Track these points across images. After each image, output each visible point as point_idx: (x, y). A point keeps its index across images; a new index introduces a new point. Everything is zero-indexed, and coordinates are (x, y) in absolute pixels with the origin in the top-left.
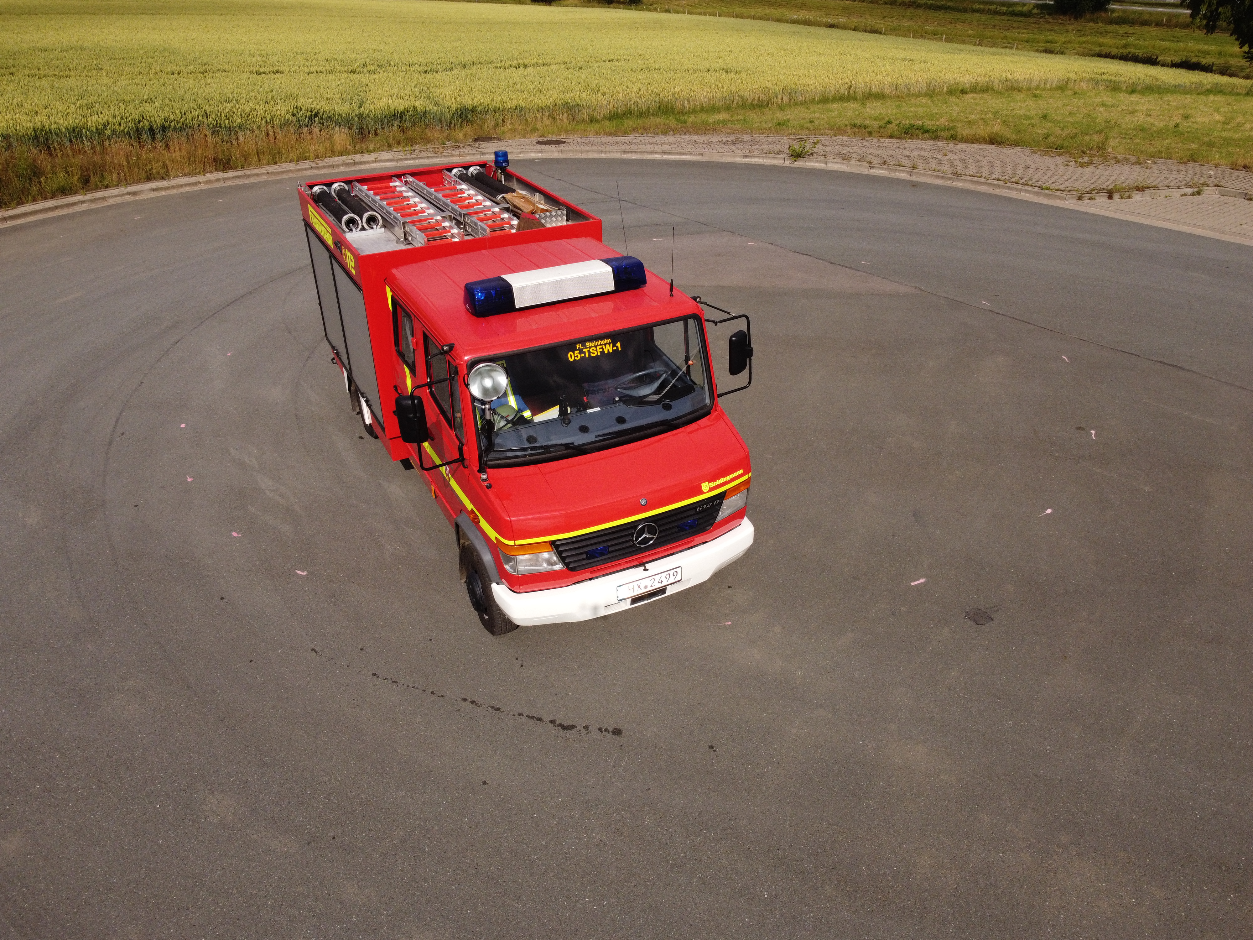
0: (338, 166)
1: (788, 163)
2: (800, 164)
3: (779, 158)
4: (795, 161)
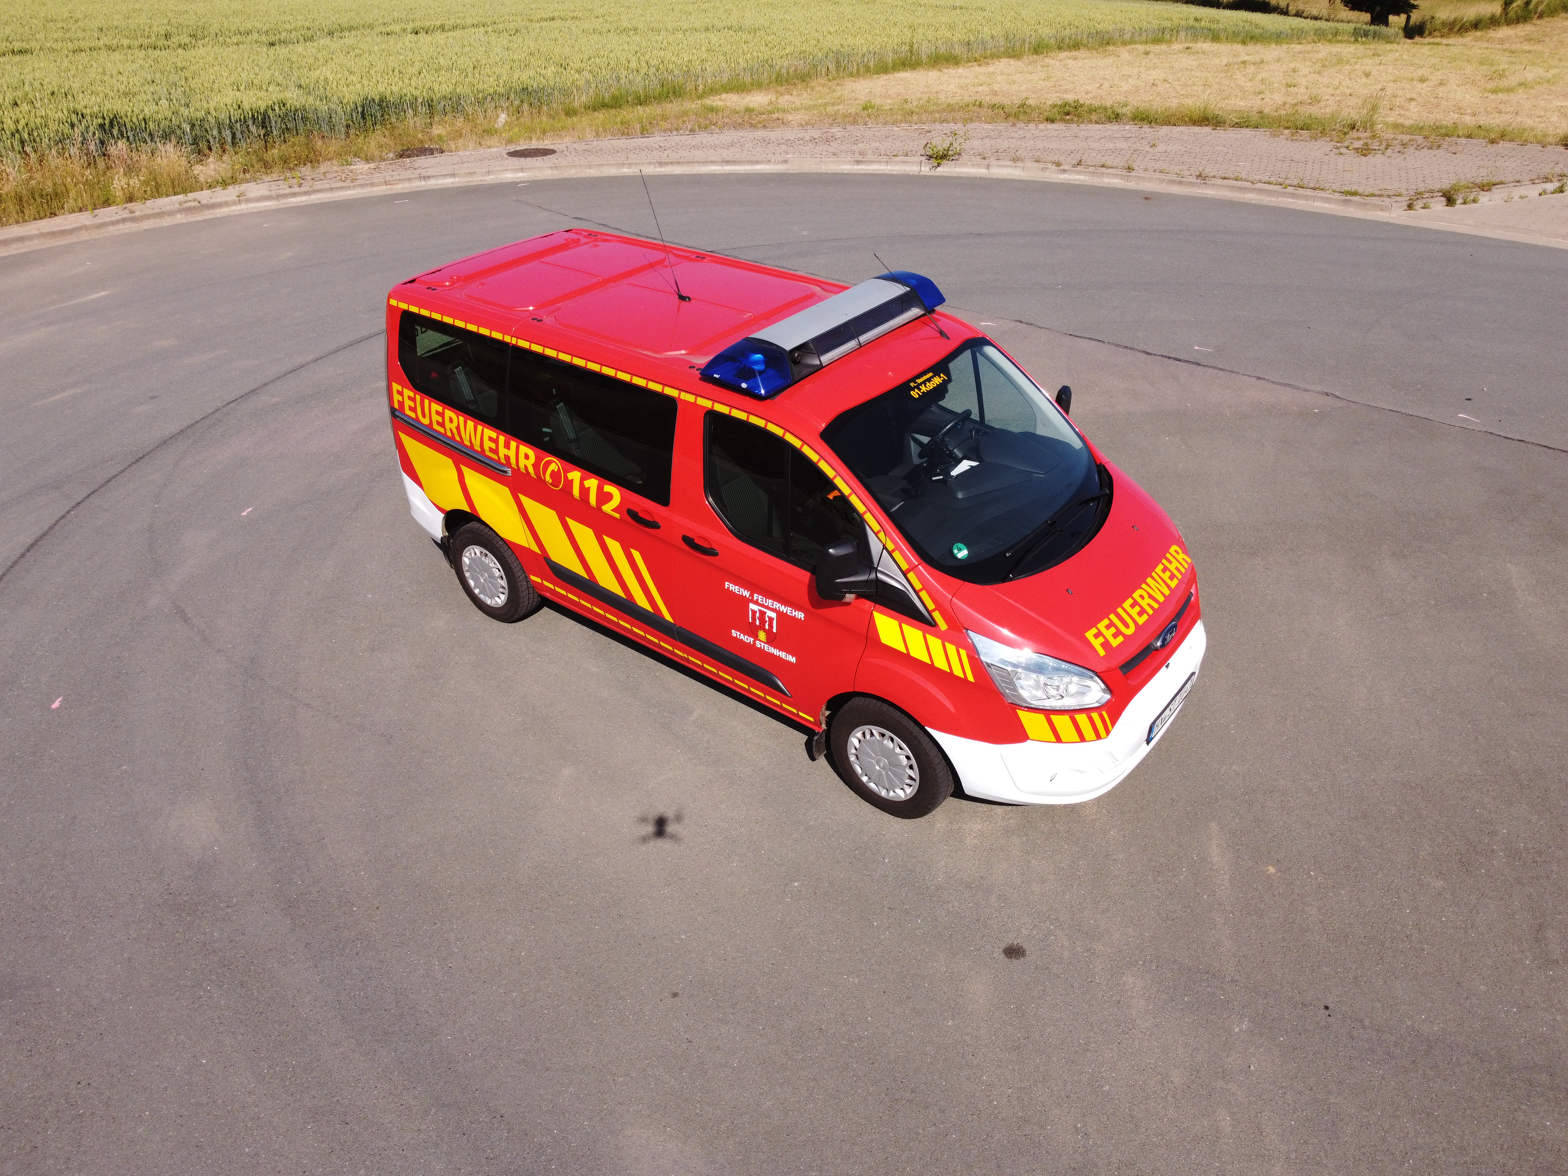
0: (171, 213)
1: (926, 169)
2: (946, 169)
3: (913, 163)
4: (939, 165)
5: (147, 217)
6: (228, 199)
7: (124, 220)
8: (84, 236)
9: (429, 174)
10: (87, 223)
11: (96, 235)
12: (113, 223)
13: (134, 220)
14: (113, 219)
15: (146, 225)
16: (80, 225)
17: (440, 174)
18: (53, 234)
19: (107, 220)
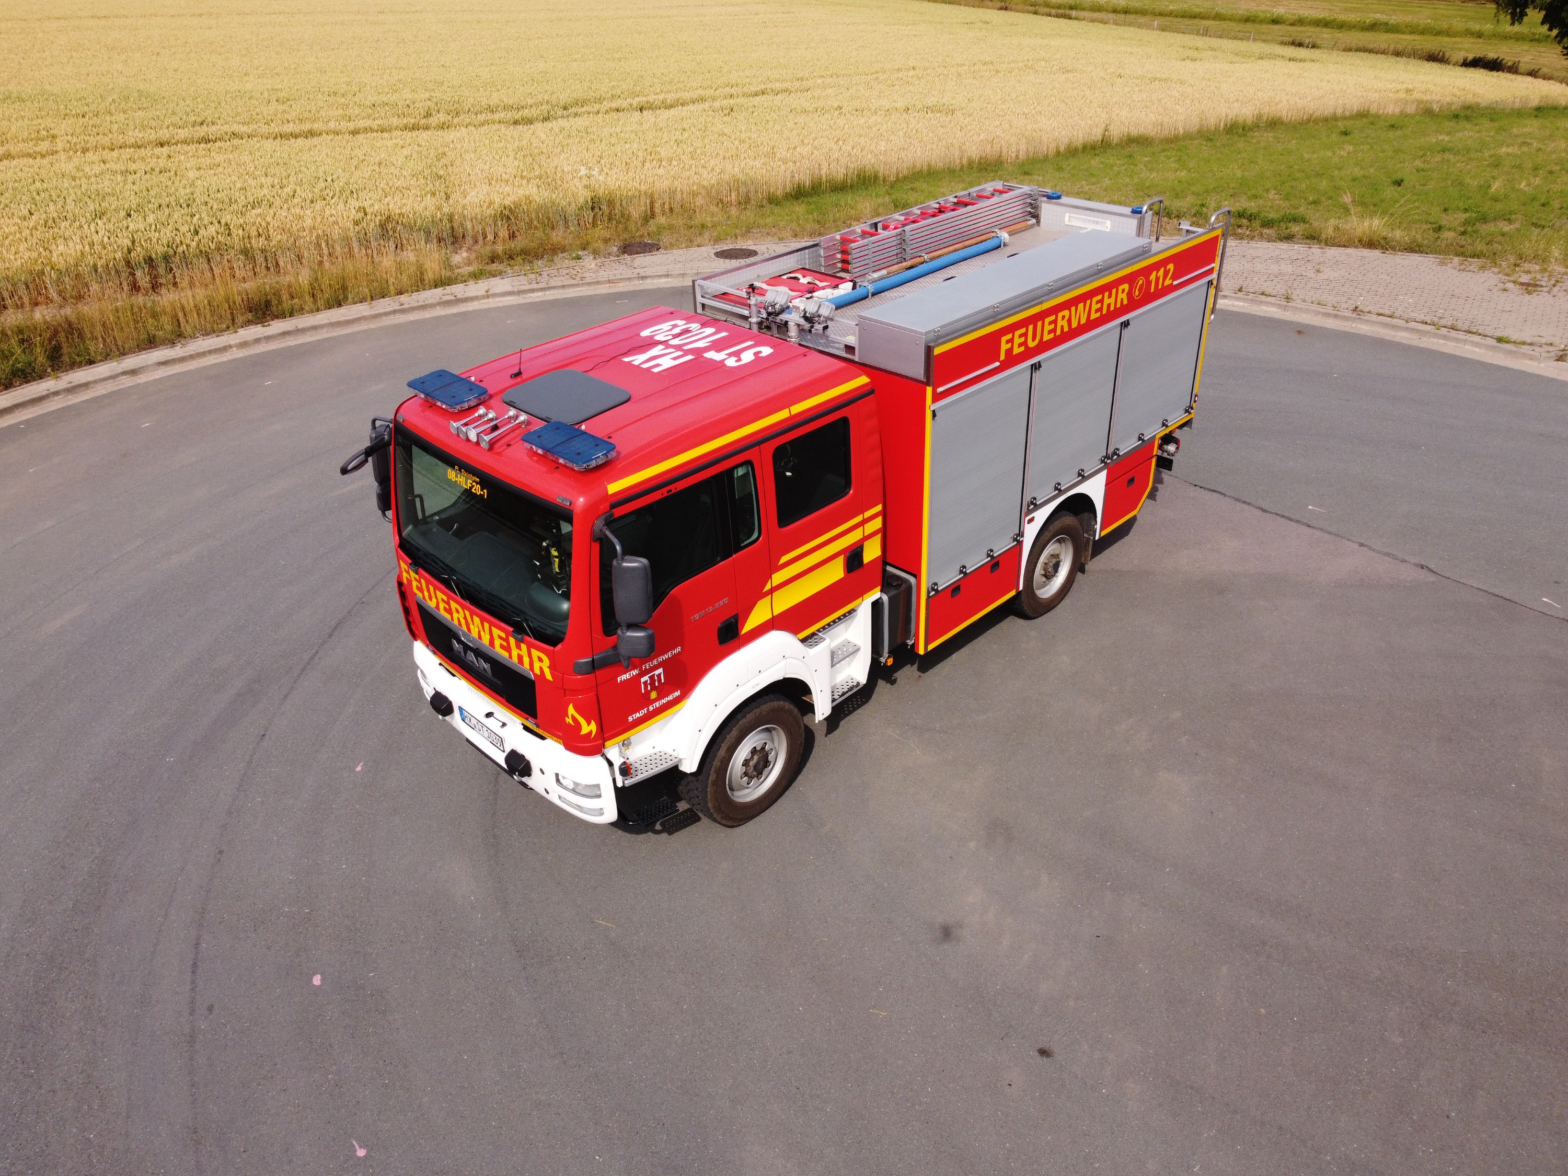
5: (413, 309)
6: (479, 294)
7: (395, 312)
8: (364, 326)
9: (647, 274)
10: (365, 314)
11: (372, 325)
12: (386, 314)
13: (403, 311)
14: (387, 310)
15: (412, 317)
16: (360, 315)
17: (656, 274)
18: (338, 324)
19: (382, 311)
